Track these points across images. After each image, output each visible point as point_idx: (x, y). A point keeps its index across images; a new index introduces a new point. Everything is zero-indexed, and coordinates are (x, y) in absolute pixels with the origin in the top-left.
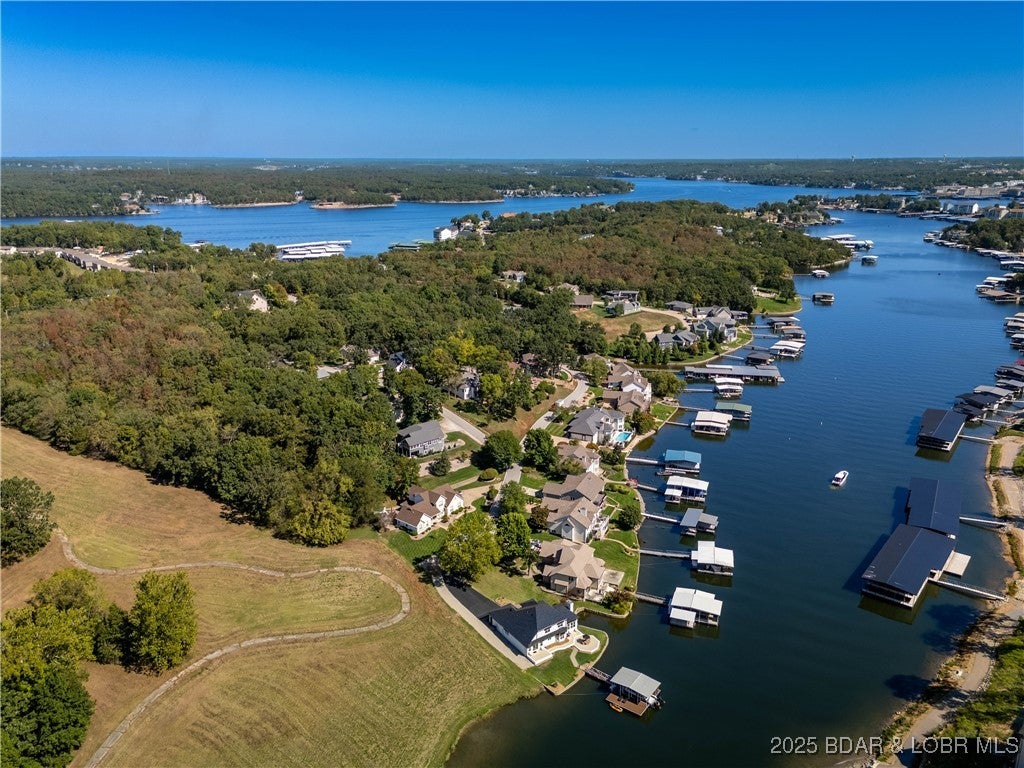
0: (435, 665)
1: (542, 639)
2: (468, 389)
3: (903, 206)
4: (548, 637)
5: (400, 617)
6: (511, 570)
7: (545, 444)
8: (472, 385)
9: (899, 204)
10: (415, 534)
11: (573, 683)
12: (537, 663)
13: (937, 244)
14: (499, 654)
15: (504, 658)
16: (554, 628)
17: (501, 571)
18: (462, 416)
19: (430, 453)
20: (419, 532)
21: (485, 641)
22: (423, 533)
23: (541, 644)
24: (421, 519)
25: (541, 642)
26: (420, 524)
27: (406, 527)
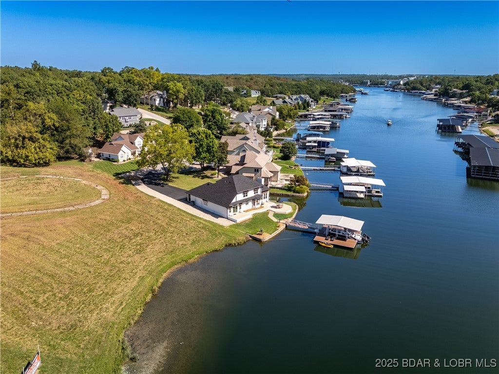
0: (134, 228)
1: (240, 203)
2: (158, 99)
3: (369, 83)
4: (246, 201)
5: (98, 202)
6: (202, 176)
7: (218, 117)
8: (162, 97)
9: (367, 82)
10: (117, 161)
11: (277, 232)
12: (239, 221)
13: (391, 91)
14: (200, 218)
15: (205, 221)
16: (251, 194)
17: (194, 177)
18: (155, 113)
19: (130, 126)
20: (121, 160)
21: (185, 212)
22: (124, 161)
23: (240, 208)
24: (122, 149)
25: (240, 206)
26: (121, 152)
27: (108, 157)
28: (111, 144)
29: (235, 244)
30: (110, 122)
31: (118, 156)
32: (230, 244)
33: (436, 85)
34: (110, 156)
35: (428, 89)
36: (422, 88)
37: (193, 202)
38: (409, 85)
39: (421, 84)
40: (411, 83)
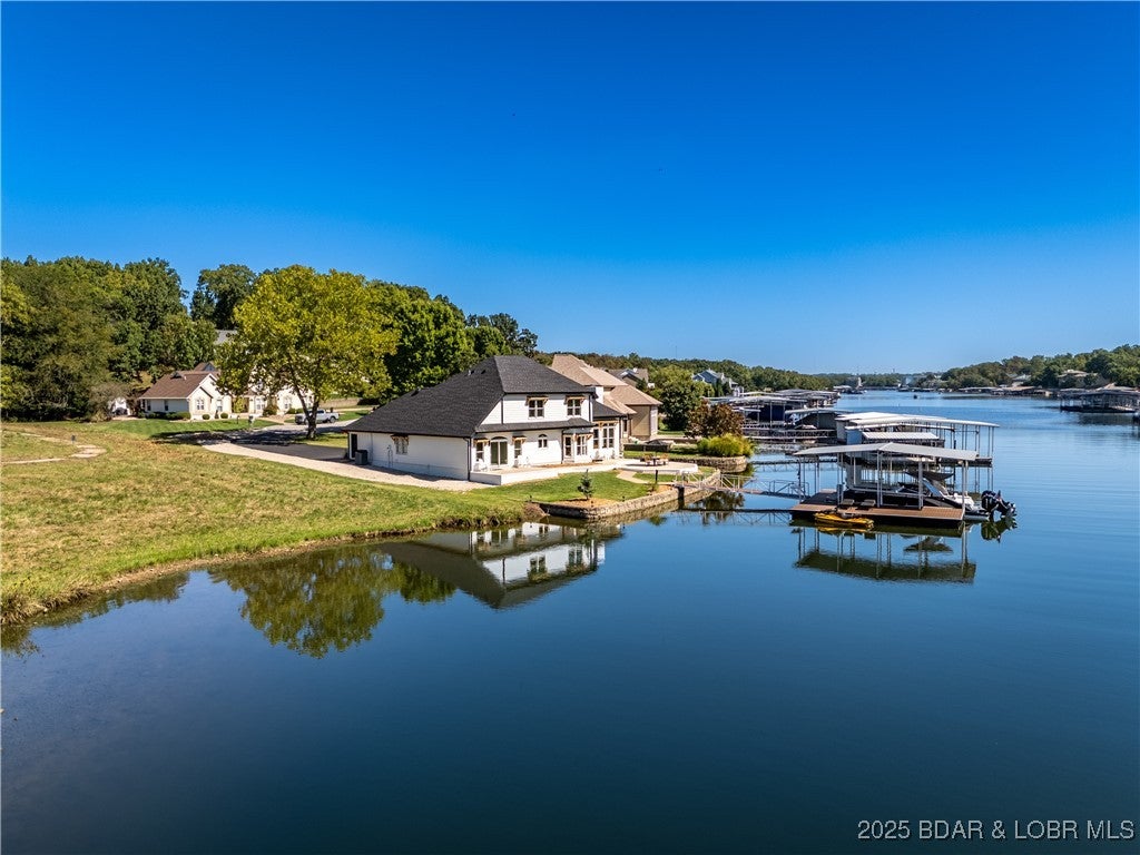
1: (518, 434)
9: (856, 382)
10: (185, 415)
11: (647, 501)
16: (556, 411)
20: (196, 415)
22: (206, 417)
23: (518, 453)
24: (201, 384)
25: (518, 444)
26: (198, 391)
27: (163, 410)
28: (175, 377)
29: (479, 521)
30: (188, 335)
31: (186, 403)
32: (460, 522)
33: (1019, 373)
34: (167, 408)
35: (999, 383)
36: (987, 381)
37: (364, 453)
38: (953, 377)
39: (984, 373)
40: (959, 374)
